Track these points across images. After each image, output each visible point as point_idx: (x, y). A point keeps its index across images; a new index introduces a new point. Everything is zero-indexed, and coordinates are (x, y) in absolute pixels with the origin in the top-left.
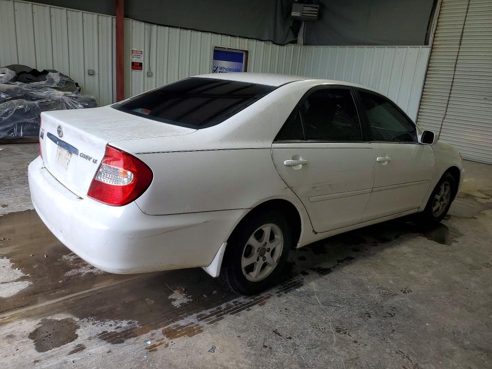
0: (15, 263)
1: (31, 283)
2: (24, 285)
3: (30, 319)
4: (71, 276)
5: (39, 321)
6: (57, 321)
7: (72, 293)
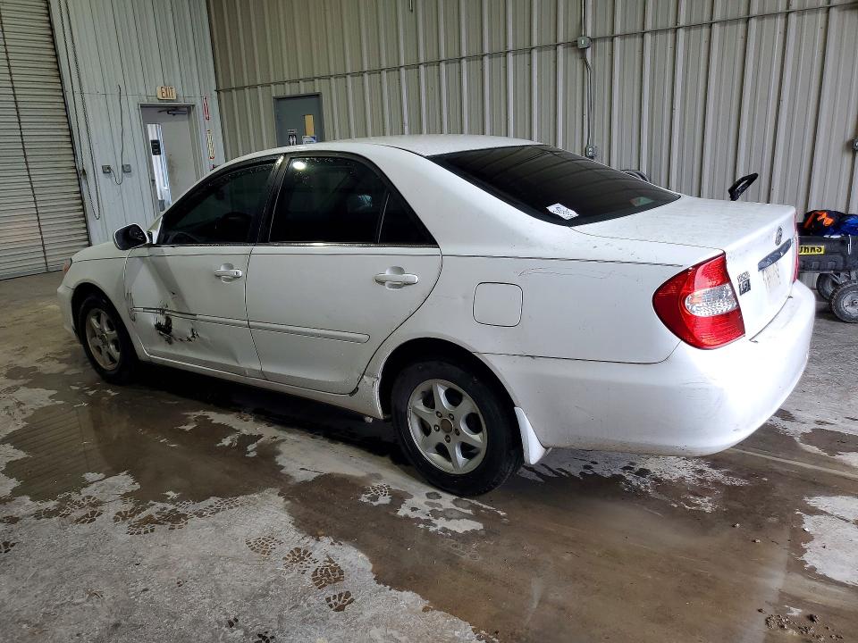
0: (799, 546)
1: (806, 499)
2: (820, 502)
3: (847, 463)
4: (743, 478)
5: (837, 457)
6: (818, 446)
7: (768, 460)
